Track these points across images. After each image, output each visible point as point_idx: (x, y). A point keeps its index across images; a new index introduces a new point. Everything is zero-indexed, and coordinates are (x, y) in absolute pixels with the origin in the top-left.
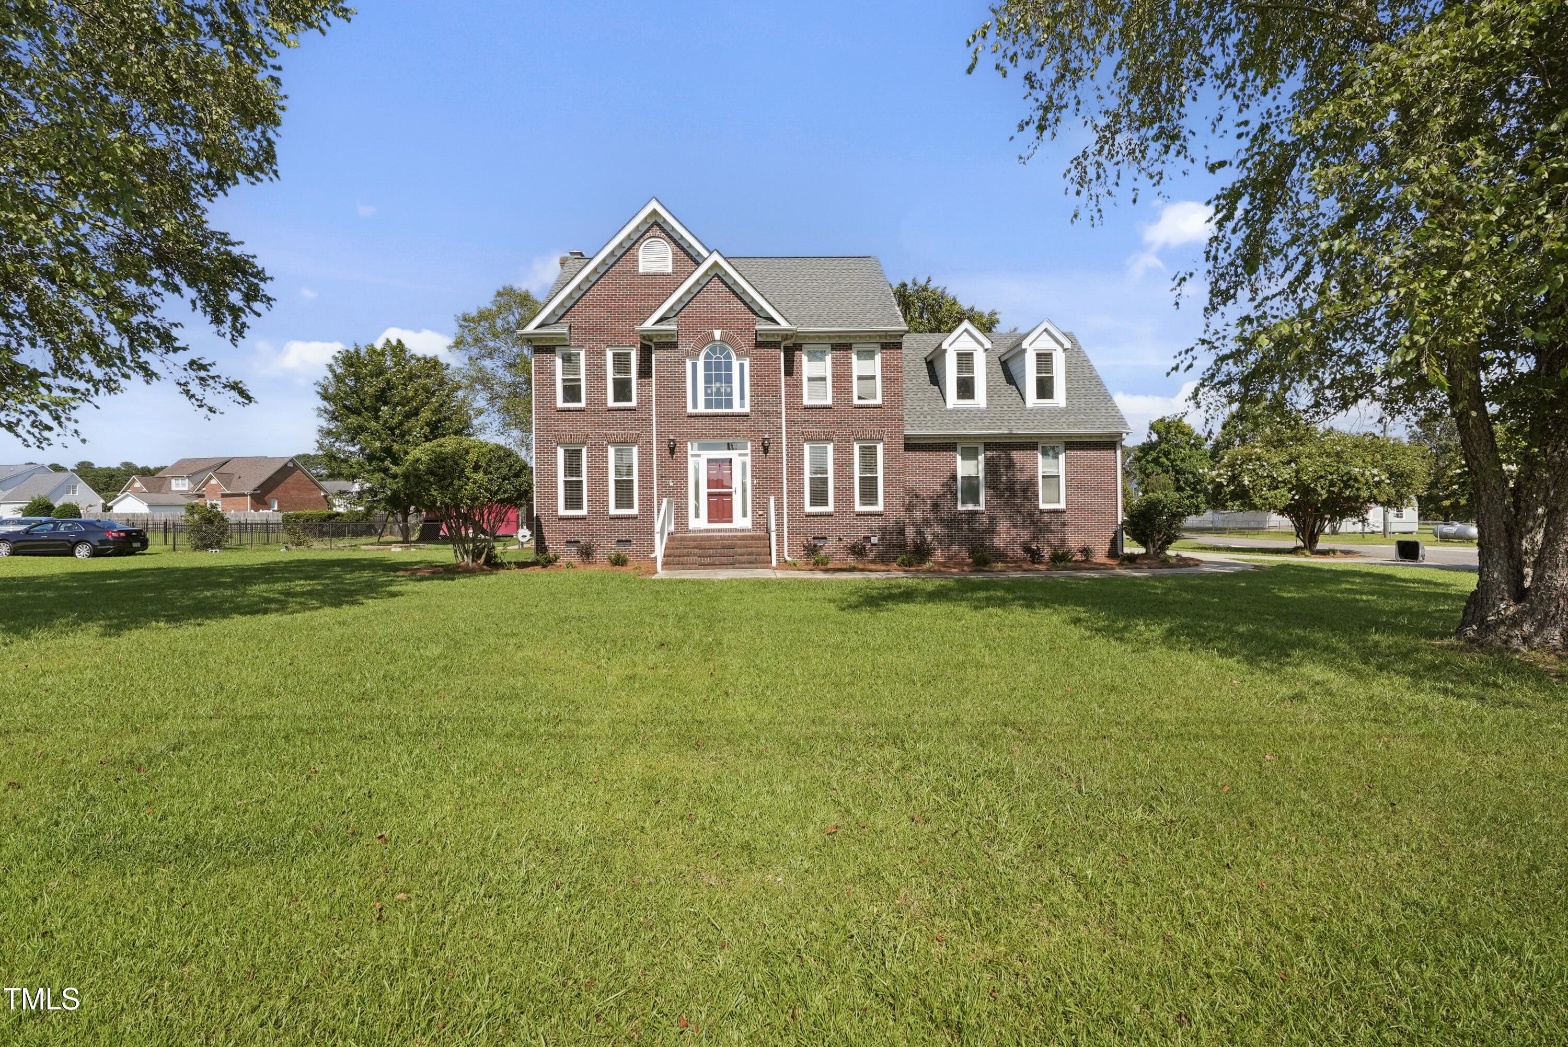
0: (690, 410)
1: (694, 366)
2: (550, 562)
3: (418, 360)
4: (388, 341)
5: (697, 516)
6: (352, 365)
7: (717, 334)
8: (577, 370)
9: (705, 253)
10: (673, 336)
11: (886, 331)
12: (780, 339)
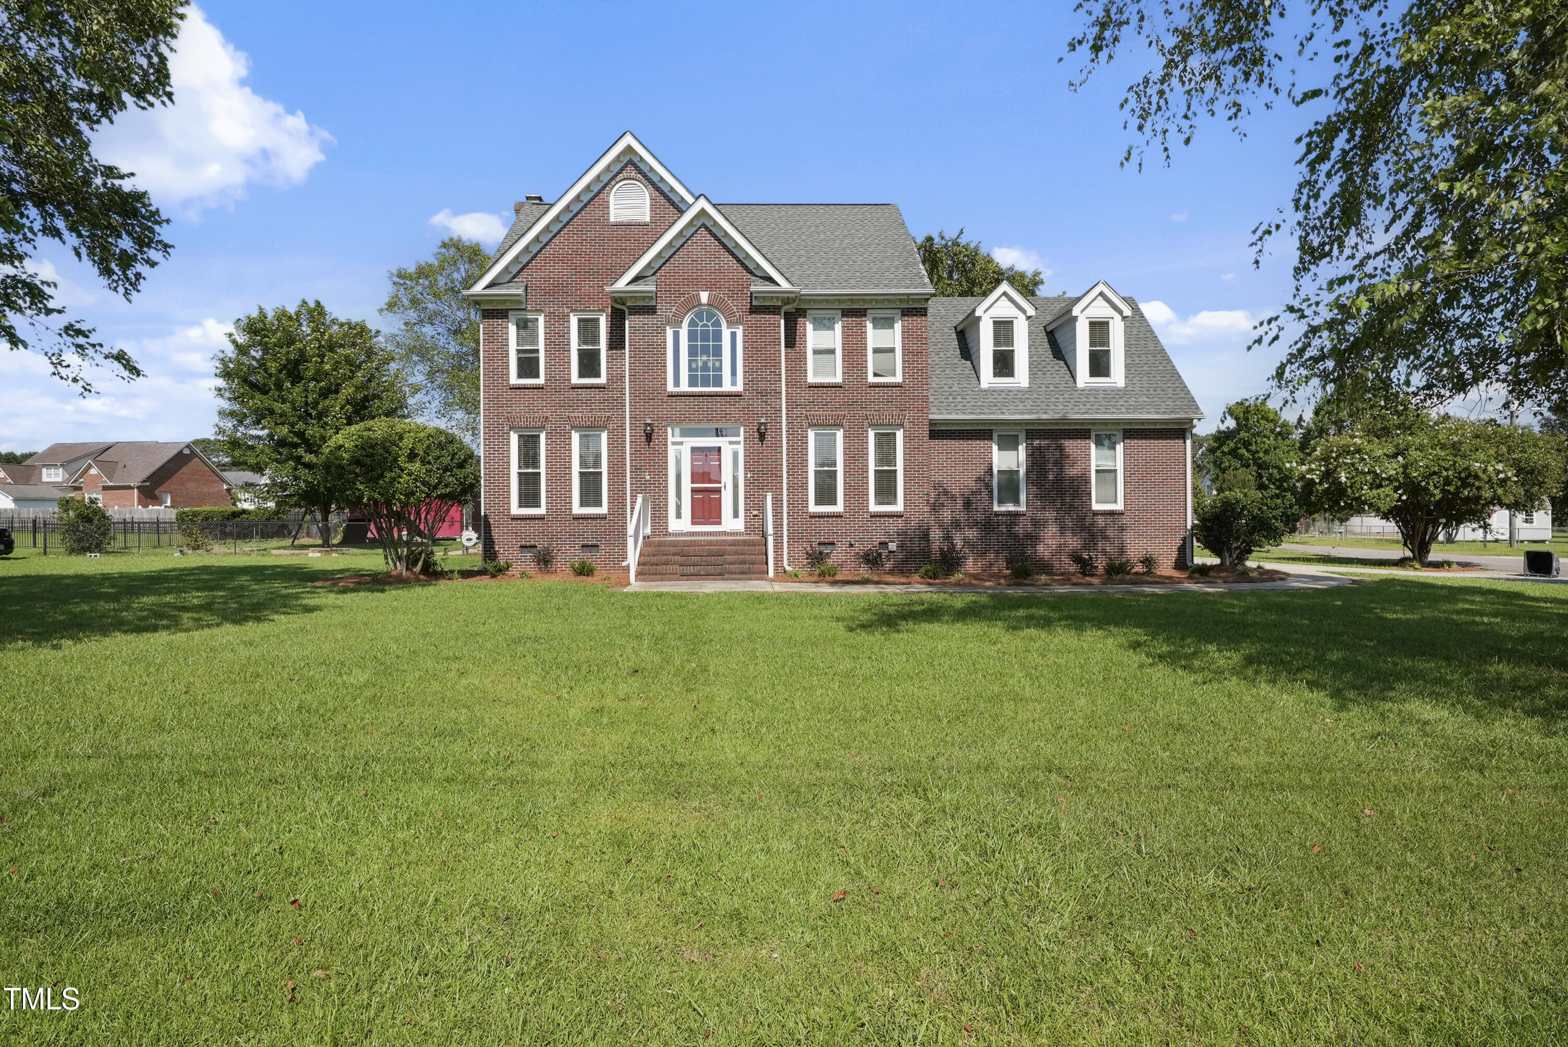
0: (671, 388)
1: (676, 335)
2: (500, 570)
3: (342, 325)
4: (304, 302)
5: (679, 515)
6: (257, 333)
7: (704, 296)
8: (535, 341)
9: (690, 199)
10: (651, 298)
11: (909, 295)
12: (779, 303)
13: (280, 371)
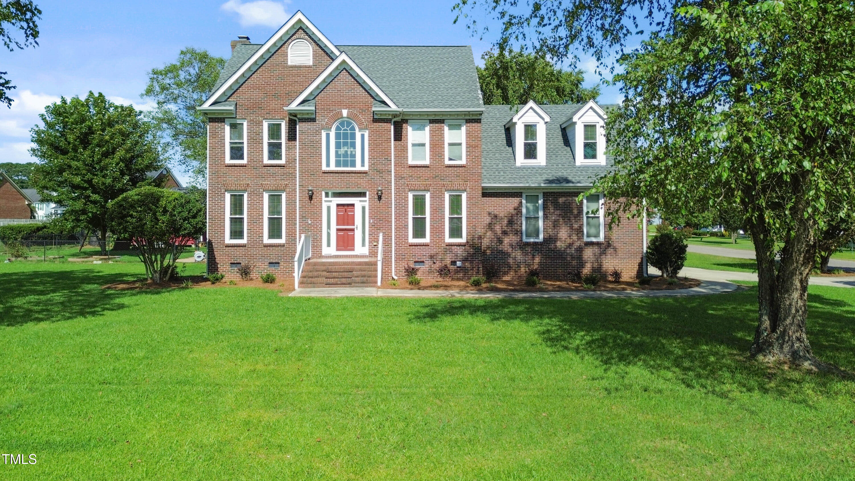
0: (324, 168)
1: (328, 136)
2: (217, 280)
3: (116, 108)
4: (91, 93)
5: (329, 245)
6: (60, 115)
7: (345, 113)
8: (241, 136)
9: (337, 53)
10: (312, 114)
11: (469, 112)
12: (390, 117)
13: (75, 140)
